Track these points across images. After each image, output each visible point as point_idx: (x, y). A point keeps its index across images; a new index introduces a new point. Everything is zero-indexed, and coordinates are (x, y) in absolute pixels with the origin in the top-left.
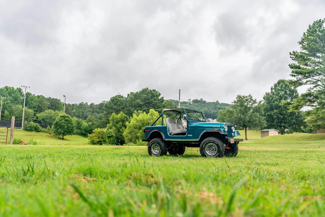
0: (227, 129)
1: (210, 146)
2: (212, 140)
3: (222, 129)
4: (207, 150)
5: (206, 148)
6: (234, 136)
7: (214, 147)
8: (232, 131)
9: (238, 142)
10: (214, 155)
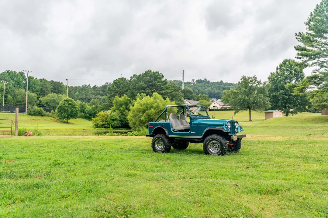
0: (230, 126)
1: (213, 143)
2: (215, 138)
3: (225, 127)
4: (210, 147)
5: (209, 146)
6: (237, 132)
7: (217, 145)
8: (235, 127)
9: (241, 138)
10: (217, 152)
